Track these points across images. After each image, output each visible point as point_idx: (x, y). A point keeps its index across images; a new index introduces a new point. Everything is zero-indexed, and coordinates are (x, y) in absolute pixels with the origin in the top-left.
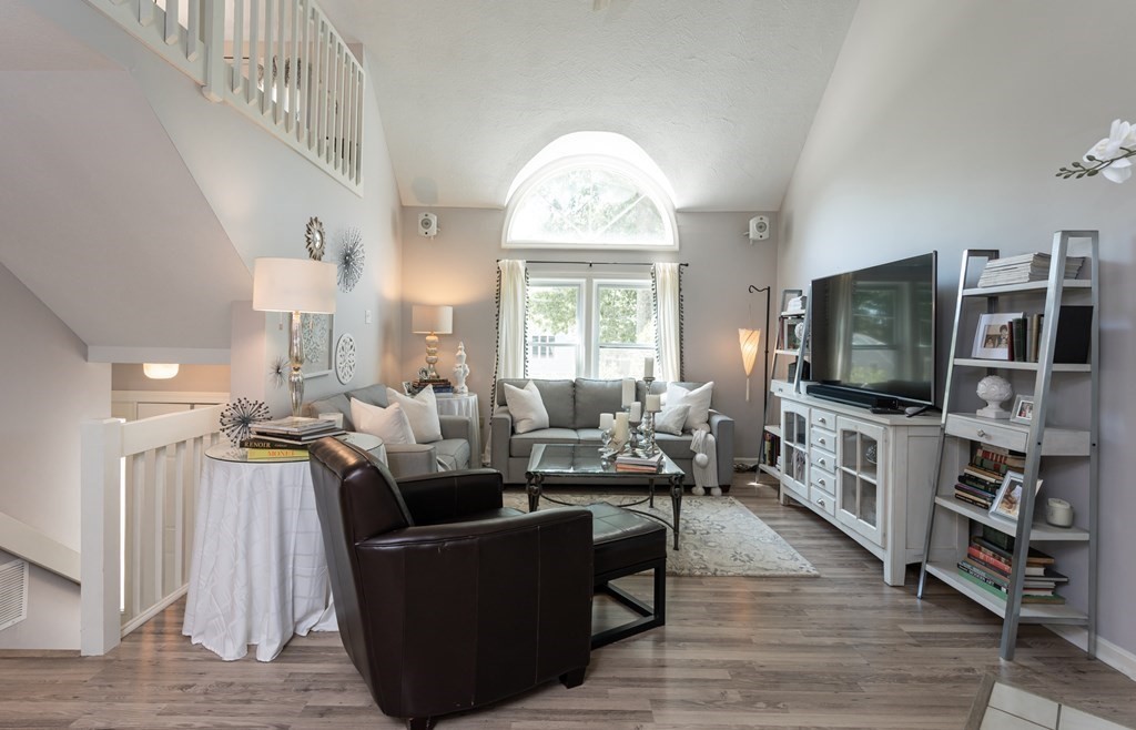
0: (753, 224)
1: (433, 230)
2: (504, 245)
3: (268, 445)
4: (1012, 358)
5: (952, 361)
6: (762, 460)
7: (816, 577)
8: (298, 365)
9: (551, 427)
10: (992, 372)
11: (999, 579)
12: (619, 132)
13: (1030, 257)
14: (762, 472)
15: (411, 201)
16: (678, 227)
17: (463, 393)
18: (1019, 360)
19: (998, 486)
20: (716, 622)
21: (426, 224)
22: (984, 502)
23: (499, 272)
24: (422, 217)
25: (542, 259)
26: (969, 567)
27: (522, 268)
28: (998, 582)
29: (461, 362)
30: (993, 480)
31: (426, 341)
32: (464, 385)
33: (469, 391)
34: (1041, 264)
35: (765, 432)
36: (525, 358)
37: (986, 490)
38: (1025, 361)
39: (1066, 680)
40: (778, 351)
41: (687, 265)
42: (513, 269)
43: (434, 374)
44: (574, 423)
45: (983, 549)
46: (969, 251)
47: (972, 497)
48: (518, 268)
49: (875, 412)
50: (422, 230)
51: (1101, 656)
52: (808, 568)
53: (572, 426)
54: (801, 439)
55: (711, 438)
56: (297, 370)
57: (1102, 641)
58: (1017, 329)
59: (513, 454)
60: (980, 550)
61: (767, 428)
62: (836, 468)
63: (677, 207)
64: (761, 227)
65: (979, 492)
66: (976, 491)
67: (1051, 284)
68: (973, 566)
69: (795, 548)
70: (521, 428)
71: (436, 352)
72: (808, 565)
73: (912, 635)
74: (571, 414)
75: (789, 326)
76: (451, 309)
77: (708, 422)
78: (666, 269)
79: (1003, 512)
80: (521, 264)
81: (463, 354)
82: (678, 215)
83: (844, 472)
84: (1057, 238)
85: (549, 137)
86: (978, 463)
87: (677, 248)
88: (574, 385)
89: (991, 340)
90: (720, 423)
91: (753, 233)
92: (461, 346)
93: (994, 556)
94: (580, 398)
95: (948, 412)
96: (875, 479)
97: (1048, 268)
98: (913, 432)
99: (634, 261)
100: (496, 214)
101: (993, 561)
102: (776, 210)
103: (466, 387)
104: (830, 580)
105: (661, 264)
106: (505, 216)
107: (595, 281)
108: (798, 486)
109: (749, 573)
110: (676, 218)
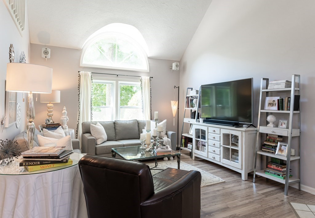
0: (174, 65)
1: (49, 56)
2: (81, 65)
3: (39, 163)
4: (279, 109)
5: (260, 111)
6: (181, 146)
7: (225, 182)
8: (31, 120)
9: (108, 140)
10: (271, 113)
11: (279, 173)
12: (134, 25)
13: (285, 81)
14: (181, 149)
15: (36, 41)
16: (149, 63)
17: (66, 129)
18: (281, 110)
19: (277, 146)
20: (214, 204)
21: (46, 53)
22: (272, 151)
23: (79, 76)
24: (43, 49)
25: (97, 72)
26: (269, 171)
27: (90, 75)
28: (279, 174)
29: (65, 115)
30: (275, 145)
31: (47, 106)
32: (66, 125)
33: (68, 128)
34: (288, 84)
35: (182, 136)
36: (91, 113)
37: (273, 148)
38: (283, 110)
39: (301, 197)
40: (186, 108)
41: (152, 78)
42: (86, 75)
43: (52, 121)
44: (116, 138)
45: (272, 165)
46: (263, 78)
47: (268, 150)
48: (88, 75)
49: (236, 127)
50: (43, 56)
51: (302, 189)
52: (221, 180)
53: (115, 139)
54: (204, 138)
55: (169, 140)
56: (31, 122)
57: (302, 185)
58: (281, 101)
59: (98, 153)
60: (271, 165)
61: (183, 135)
62: (220, 146)
63: (149, 56)
64: (177, 66)
65: (271, 149)
66: (269, 148)
67: (292, 89)
68: (270, 170)
69: (211, 174)
70: (99, 142)
71: (52, 111)
72: (220, 179)
73: (263, 194)
74: (114, 135)
75: (191, 100)
76: (60, 91)
77: (166, 134)
78: (145, 79)
79: (280, 153)
80: (89, 74)
81: (66, 112)
82: (149, 59)
83: (224, 147)
84: (293, 77)
85: (107, 23)
86: (268, 140)
87: (149, 71)
88: (114, 123)
89: (271, 104)
90: (172, 134)
91: (174, 67)
92: (65, 108)
93: (276, 167)
94: (117, 128)
95: (260, 126)
96: (238, 148)
97: (291, 84)
98: (250, 132)
99: (133, 75)
100: (77, 51)
101: (276, 168)
102: (179, 60)
103: (67, 126)
104: (229, 182)
105: (144, 77)
106: (81, 53)
107: (119, 82)
108: (202, 153)
109: (207, 185)
110: (148, 60)
